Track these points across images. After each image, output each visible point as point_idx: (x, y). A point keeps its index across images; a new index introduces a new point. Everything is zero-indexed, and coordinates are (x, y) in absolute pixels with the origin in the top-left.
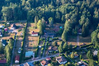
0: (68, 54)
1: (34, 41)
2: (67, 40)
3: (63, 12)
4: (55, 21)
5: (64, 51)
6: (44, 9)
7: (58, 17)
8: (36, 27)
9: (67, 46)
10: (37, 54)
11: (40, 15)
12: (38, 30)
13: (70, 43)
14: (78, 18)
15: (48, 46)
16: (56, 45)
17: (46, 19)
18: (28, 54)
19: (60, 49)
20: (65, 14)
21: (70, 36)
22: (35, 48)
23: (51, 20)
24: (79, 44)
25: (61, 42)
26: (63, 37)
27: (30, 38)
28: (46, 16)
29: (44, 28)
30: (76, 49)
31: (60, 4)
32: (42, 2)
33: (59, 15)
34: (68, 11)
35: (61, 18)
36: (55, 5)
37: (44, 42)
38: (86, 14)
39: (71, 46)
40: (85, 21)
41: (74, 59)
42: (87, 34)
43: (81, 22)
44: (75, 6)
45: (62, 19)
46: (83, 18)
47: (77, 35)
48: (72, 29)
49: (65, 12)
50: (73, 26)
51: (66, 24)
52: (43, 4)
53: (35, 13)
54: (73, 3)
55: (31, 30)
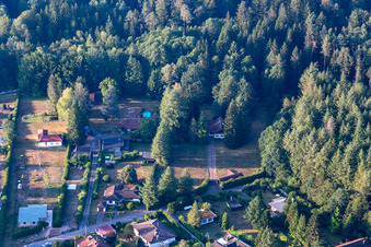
1: (50, 167)
2: (174, 158)
3: (152, 58)
4: (125, 91)
5: (163, 200)
7: (133, 75)
8: (55, 113)
9: (173, 182)
10: (61, 216)
11: (68, 69)
12: (64, 126)
13: (182, 172)
14: (210, 77)
15: (101, 184)
16: (133, 178)
17: (92, 86)
18: (29, 214)
19: (146, 195)
20: (159, 64)
21: (182, 144)
22: (52, 192)
23: (107, 87)
24: (215, 173)
25: (149, 170)
26: (155, 150)
27: (33, 156)
28: (90, 73)
30: (205, 193)
31: (140, 30)
32: (73, 24)
33: (137, 69)
34: (172, 54)
35: (146, 79)
37: (87, 170)
38: (237, 64)
39: (189, 182)
40: (234, 90)
41: (201, 228)
42: (243, 137)
43: (220, 95)
44: (196, 35)
45: (151, 83)
46: (226, 79)
47: (206, 141)
48: (188, 121)
49: (159, 57)
52: (78, 28)
53: (48, 64)
54: (190, 25)
55: (36, 125)
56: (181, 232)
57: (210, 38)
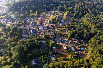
0: (73, 23)
1: (65, 17)
2: (74, 18)
4: (72, 12)
5: (72, 22)
6: (70, 8)
7: (73, 11)
8: (66, 13)
10: (64, 21)
12: (66, 14)
13: (74, 20)
14: (79, 12)
15: (68, 19)
16: (71, 19)
17: (69, 12)
18: (62, 21)
19: (71, 21)
21: (75, 17)
22: (64, 19)
23: (71, 12)
24: (77, 20)
26: (73, 17)
27: (64, 16)
28: (70, 11)
29: (68, 14)
30: (76, 22)
31: (75, 7)
34: (76, 10)
36: (73, 8)
38: (82, 11)
39: (75, 20)
40: (81, 14)
41: (74, 24)
42: (80, 18)
43: (79, 14)
44: (79, 9)
46: (80, 13)
47: (77, 17)
50: (77, 14)
51: (75, 14)
53: (67, 9)
55: (65, 14)
56: (73, 24)
57: (80, 9)
